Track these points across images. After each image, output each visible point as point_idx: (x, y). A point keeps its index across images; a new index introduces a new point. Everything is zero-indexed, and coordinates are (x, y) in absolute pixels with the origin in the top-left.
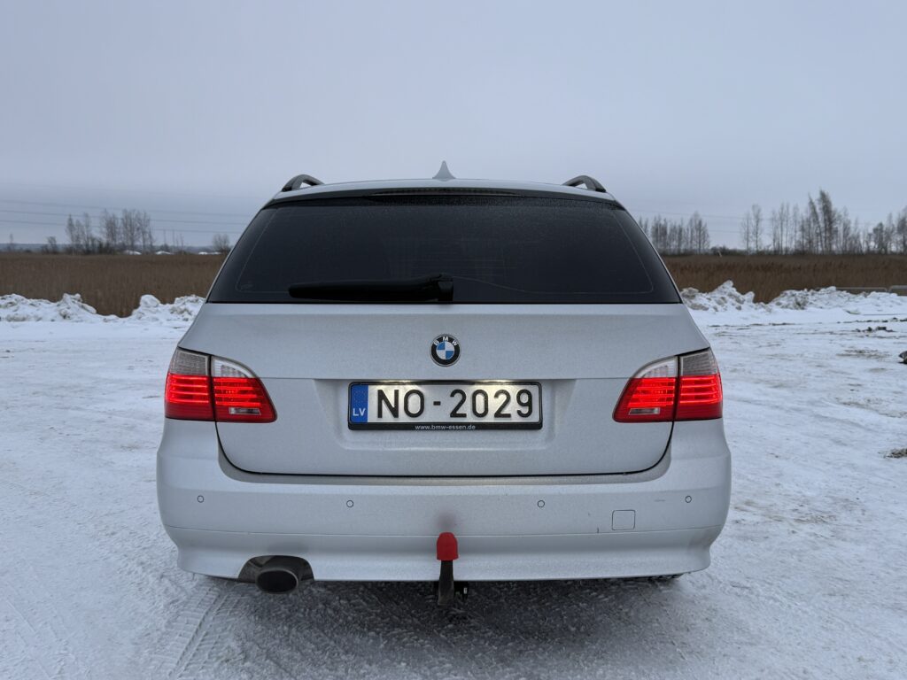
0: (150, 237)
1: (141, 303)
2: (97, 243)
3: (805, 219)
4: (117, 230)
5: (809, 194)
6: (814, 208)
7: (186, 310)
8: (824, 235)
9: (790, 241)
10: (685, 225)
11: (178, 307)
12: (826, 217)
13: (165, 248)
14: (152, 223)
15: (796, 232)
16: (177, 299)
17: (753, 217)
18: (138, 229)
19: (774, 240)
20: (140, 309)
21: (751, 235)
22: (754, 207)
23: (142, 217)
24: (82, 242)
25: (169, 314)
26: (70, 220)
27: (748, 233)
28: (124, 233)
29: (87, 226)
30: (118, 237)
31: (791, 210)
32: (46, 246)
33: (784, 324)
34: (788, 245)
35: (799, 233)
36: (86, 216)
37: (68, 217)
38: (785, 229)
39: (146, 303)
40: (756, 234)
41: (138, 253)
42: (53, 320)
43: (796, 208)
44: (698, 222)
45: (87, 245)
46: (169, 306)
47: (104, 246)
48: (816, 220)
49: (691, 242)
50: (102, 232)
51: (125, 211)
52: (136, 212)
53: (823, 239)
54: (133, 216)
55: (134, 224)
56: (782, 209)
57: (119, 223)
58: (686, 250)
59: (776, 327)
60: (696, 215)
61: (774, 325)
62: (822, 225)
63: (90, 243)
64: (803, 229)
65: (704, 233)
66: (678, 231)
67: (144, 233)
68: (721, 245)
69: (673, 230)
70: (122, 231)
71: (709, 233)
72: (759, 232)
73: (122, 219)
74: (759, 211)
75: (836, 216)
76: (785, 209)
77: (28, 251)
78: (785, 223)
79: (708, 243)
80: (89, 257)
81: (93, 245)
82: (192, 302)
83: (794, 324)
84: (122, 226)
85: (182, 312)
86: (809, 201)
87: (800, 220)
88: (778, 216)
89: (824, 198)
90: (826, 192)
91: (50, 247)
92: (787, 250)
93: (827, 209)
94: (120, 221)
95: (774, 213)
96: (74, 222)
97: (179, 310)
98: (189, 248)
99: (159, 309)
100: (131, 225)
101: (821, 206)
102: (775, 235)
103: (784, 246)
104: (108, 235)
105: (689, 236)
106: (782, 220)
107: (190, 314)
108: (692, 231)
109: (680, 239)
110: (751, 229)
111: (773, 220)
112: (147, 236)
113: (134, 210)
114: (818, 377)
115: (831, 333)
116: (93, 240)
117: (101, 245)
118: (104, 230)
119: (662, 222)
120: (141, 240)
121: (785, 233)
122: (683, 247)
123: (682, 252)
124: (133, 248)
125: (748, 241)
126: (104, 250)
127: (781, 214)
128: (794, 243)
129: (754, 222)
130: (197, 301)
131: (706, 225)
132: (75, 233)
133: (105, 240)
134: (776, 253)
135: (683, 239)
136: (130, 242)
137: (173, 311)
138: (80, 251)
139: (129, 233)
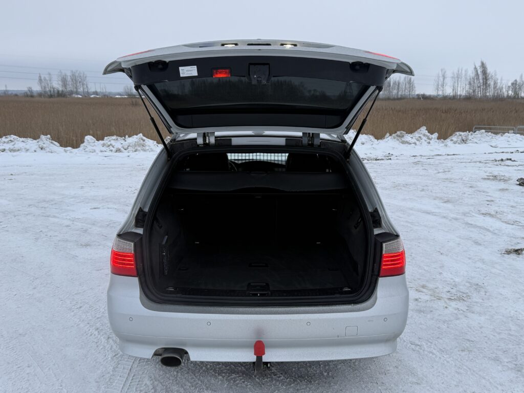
0: (87, 87)
1: (85, 140)
2: (56, 92)
3: (471, 77)
4: (68, 83)
5: (474, 63)
6: (477, 71)
7: (111, 145)
8: (482, 87)
9: (462, 90)
10: (401, 81)
11: (107, 143)
12: (484, 77)
13: (96, 93)
14: (87, 79)
15: (466, 85)
16: (106, 138)
17: (441, 75)
18: (80, 82)
19: (453, 90)
20: (84, 144)
21: (440, 86)
22: (442, 70)
23: (82, 75)
24: (47, 89)
25: (101, 147)
26: (40, 77)
27: (438, 85)
28: (72, 85)
29: (50, 80)
30: (68, 87)
31: (463, 72)
32: (26, 93)
33: (454, 155)
34: (461, 93)
35: (468, 86)
36: (50, 74)
37: (39, 75)
38: (460, 83)
39: (88, 140)
41: (80, 96)
42: (35, 151)
43: (466, 71)
44: (408, 79)
45: (50, 91)
46: (101, 142)
47: (60, 92)
48: (478, 79)
49: (405, 91)
51: (72, 71)
52: (78, 72)
53: (482, 90)
54: (77, 74)
55: (77, 79)
56: (458, 71)
57: (69, 79)
58: (401, 95)
59: (449, 157)
61: (448, 155)
62: (481, 81)
63: (52, 90)
64: (470, 84)
65: (412, 85)
66: (397, 84)
67: (83, 84)
68: (422, 93)
69: (394, 83)
70: (70, 83)
71: (416, 85)
72: (444, 85)
73: (71, 76)
74: (445, 72)
75: (490, 76)
76: (460, 71)
77: (16, 95)
78: (460, 79)
79: (415, 91)
80: (52, 99)
81: (54, 91)
82: (114, 140)
83: (459, 155)
84: (71, 80)
85: (109, 146)
86: (474, 67)
87: (469, 78)
88: (456, 76)
89: (483, 65)
90: (484, 63)
91: (29, 93)
92: (460, 96)
93: (484, 72)
94: (69, 77)
95: (453, 73)
96: (42, 78)
97: (107, 145)
98: (110, 93)
99: (96, 144)
100: (75, 80)
101: (481, 70)
102: (454, 86)
103: (459, 93)
104: (62, 86)
105: (404, 87)
106: (458, 78)
107: (113, 147)
108: (405, 85)
109: (398, 89)
110: (440, 83)
111: (453, 77)
112: (85, 87)
113: (77, 71)
114: (469, 195)
115: (480, 162)
116: (54, 88)
117: (58, 91)
118: (60, 83)
120: (82, 89)
121: (459, 85)
122: (400, 93)
123: (399, 97)
124: (77, 93)
125: (438, 90)
126: (60, 95)
127: (458, 74)
128: (464, 92)
129: (442, 79)
130: (117, 139)
131: (414, 81)
132: (43, 84)
133: (60, 89)
134: (454, 98)
135: (400, 89)
136: (75, 90)
137: (104, 145)
138: (46, 95)
139: (75, 85)
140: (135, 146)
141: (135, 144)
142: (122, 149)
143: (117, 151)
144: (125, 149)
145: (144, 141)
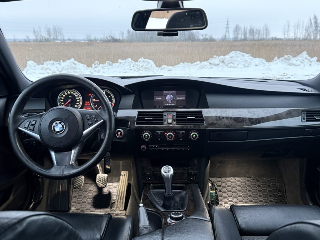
2: (44, 38)
3: (307, 26)
5: (310, 16)
6: (311, 21)
7: (48, 68)
8: (314, 32)
9: (301, 35)
10: (261, 29)
11: (45, 67)
12: (316, 26)
13: (70, 40)
14: (63, 30)
16: (45, 63)
17: (287, 25)
18: (58, 32)
19: (294, 34)
20: (27, 68)
22: (287, 22)
23: (60, 28)
26: (34, 29)
29: (40, 32)
30: (51, 35)
31: (301, 23)
32: (26, 39)
35: (304, 32)
36: (40, 28)
38: (299, 30)
39: (30, 65)
40: (288, 32)
41: (59, 41)
43: (303, 22)
44: (266, 28)
46: (41, 66)
47: (46, 39)
48: (311, 26)
49: (263, 35)
50: (45, 34)
51: (53, 25)
53: (314, 34)
54: (56, 27)
56: (298, 22)
57: (52, 30)
58: (261, 38)
60: (266, 25)
62: (314, 28)
63: (41, 38)
64: (306, 30)
65: (268, 32)
66: (258, 31)
68: (274, 36)
69: (257, 30)
70: (53, 33)
71: (270, 31)
74: (289, 23)
77: (20, 41)
78: (299, 28)
79: (270, 35)
80: (41, 43)
82: (51, 64)
84: (53, 31)
86: (309, 19)
87: (305, 26)
88: (296, 25)
89: (315, 18)
90: (316, 16)
93: (316, 22)
96: (36, 30)
98: (78, 40)
100: (56, 31)
101: (314, 21)
102: (295, 32)
103: (298, 37)
104: (48, 35)
105: (263, 32)
106: (298, 26)
109: (259, 34)
110: (286, 30)
111: (294, 26)
112: (62, 35)
113: (57, 25)
119: (253, 28)
125: (285, 34)
127: (298, 24)
129: (287, 27)
131: (269, 28)
132: (36, 34)
134: (295, 39)
136: (56, 38)
138: (38, 40)
141: (68, 67)
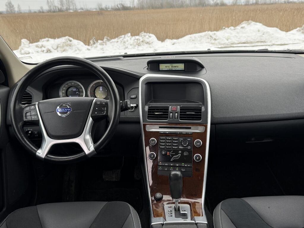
0: (75, 5)
1: (22, 43)
4: (64, 3)
7: (43, 46)
11: (40, 44)
13: (82, 9)
24: (52, 8)
25: (35, 48)
28: (67, 4)
30: (64, 5)
39: (24, 43)
41: (72, 11)
45: (54, 9)
63: (55, 8)
77: (35, 12)
80: (55, 14)
82: (46, 41)
84: (65, 1)
85: (41, 47)
91: (41, 10)
104: (61, 5)
107: (45, 48)
116: (56, 7)
117: (58, 9)
118: (59, 3)
120: (72, 6)
124: (69, 9)
126: (60, 10)
132: (50, 4)
133: (60, 7)
136: (68, 7)
137: (37, 46)
138: (52, 11)
139: (68, 4)
140: (63, 47)
141: (63, 45)
142: (52, 50)
143: (47, 51)
144: (55, 50)
145: (71, 41)
